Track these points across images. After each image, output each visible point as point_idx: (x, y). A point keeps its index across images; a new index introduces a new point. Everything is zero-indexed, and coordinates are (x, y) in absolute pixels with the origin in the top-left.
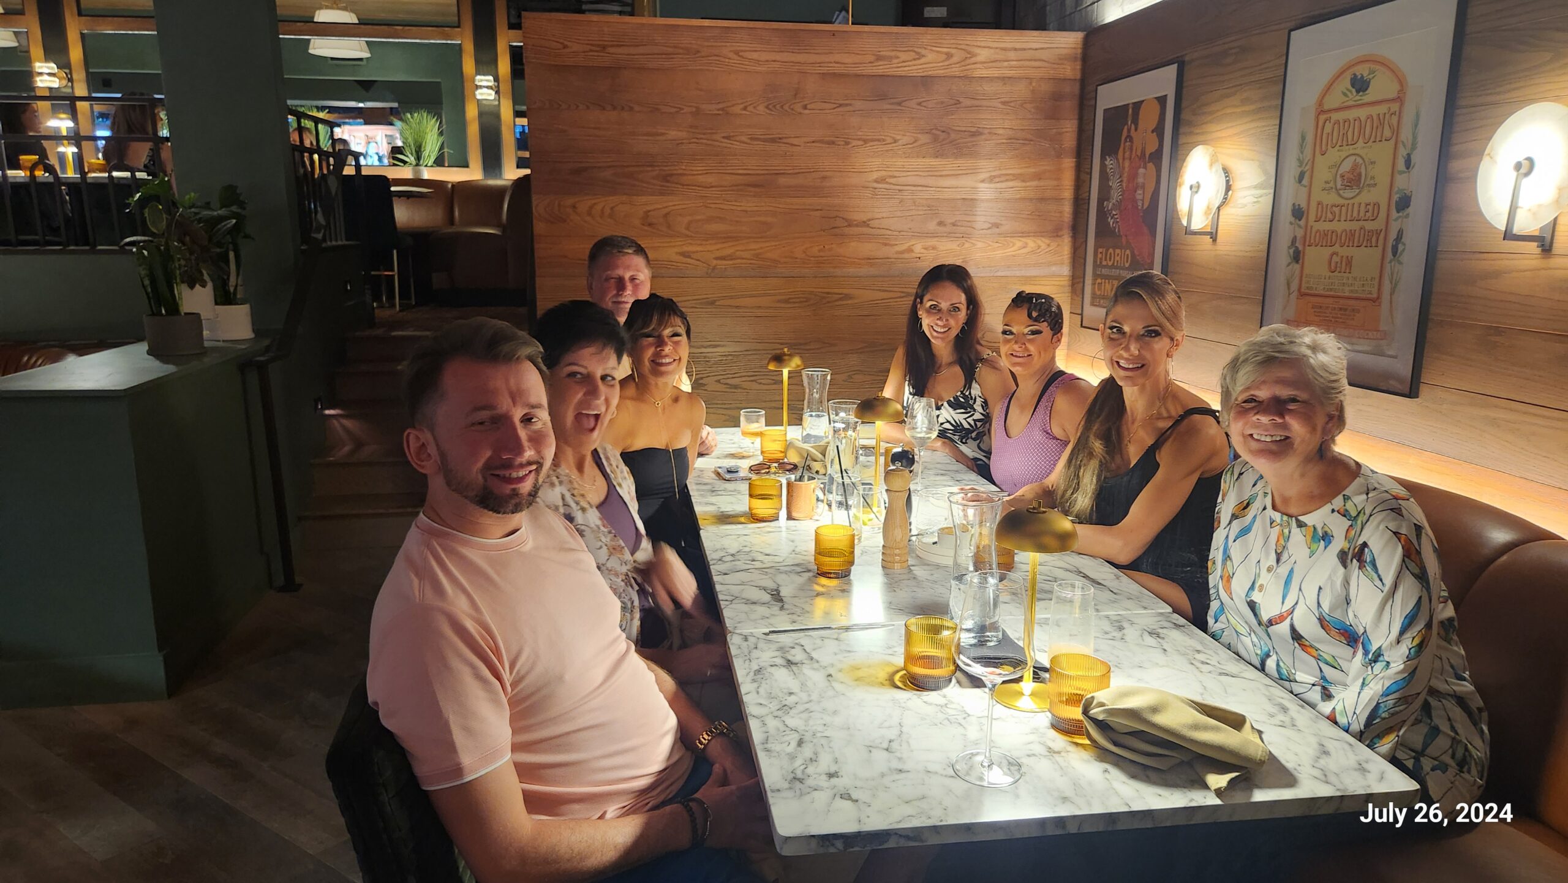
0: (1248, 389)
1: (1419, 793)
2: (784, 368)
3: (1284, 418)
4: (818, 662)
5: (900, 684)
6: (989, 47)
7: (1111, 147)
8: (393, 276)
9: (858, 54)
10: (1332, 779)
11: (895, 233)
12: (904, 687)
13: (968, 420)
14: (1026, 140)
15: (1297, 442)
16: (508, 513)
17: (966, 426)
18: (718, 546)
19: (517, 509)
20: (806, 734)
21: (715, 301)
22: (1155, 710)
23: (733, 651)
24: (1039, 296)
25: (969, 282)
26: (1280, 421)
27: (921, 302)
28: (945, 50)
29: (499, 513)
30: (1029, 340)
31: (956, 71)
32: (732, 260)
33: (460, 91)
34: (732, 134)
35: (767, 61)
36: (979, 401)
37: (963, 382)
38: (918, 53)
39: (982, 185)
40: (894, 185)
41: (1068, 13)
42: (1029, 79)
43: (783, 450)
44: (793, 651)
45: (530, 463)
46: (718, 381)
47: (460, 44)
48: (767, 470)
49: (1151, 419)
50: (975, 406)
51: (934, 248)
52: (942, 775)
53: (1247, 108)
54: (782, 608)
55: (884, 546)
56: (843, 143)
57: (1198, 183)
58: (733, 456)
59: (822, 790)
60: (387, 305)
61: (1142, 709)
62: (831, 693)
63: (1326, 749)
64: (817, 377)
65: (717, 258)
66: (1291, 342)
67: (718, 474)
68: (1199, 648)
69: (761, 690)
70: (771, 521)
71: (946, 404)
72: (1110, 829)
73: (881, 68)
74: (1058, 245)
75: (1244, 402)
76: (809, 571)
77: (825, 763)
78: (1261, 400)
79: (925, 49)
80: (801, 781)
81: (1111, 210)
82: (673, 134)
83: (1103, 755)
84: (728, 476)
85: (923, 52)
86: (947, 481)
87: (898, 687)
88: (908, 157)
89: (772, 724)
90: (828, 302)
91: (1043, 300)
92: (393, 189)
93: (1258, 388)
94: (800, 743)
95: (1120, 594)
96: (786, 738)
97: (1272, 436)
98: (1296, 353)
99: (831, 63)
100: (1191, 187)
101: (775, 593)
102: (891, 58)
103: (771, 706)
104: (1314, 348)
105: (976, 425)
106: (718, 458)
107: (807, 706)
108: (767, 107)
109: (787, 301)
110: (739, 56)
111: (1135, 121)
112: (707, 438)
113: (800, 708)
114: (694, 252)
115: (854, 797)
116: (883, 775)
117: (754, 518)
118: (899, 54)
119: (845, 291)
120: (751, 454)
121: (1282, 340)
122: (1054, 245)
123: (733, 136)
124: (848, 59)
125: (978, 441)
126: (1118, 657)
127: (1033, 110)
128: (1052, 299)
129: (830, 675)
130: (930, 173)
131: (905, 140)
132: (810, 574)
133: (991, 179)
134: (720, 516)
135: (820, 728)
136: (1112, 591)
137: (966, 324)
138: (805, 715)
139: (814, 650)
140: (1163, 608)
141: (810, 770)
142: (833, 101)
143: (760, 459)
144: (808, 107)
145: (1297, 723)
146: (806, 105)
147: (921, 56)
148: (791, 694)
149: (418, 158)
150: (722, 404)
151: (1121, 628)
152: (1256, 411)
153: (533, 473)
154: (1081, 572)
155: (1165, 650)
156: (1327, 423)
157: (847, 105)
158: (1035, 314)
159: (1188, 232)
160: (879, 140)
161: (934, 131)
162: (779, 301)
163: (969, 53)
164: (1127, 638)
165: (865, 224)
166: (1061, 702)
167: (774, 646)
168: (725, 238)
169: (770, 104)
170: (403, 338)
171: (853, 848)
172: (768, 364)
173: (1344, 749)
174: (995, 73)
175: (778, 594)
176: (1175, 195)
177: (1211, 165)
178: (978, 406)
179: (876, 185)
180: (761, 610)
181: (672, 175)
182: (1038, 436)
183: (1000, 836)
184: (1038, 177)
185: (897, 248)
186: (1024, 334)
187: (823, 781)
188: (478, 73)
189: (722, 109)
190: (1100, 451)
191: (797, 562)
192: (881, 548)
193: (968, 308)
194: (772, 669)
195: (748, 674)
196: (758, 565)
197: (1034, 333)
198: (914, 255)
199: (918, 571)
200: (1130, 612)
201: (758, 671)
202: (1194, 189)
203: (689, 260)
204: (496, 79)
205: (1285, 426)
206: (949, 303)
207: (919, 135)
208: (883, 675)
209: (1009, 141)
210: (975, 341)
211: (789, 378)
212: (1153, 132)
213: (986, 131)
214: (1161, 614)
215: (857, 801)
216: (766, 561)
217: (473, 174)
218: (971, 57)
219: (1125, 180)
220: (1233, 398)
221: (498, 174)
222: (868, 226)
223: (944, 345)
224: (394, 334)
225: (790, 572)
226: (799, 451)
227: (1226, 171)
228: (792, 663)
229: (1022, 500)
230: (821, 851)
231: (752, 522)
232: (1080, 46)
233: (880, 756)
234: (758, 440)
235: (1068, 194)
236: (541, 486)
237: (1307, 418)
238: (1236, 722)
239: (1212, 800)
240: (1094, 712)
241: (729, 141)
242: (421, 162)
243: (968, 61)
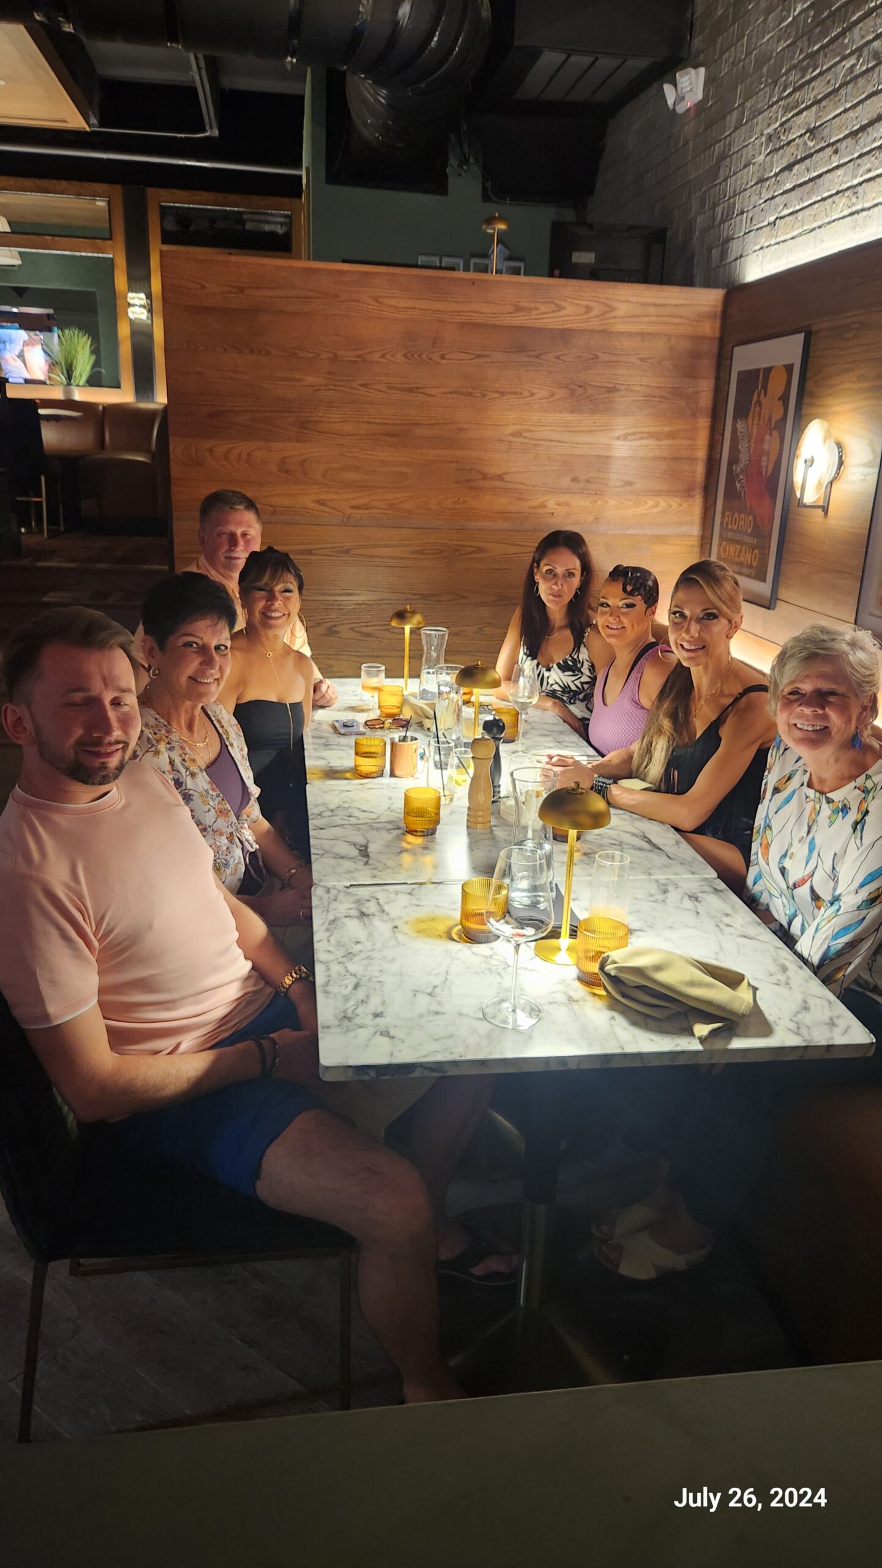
0: (792, 682)
1: (874, 1047)
2: (405, 624)
3: (824, 709)
4: (388, 914)
5: (455, 937)
6: (628, 302)
7: (742, 412)
8: (41, 503)
9: (498, 304)
10: (804, 1031)
11: (529, 488)
12: (458, 939)
13: (575, 682)
14: (662, 397)
15: (834, 731)
16: (96, 784)
17: (573, 688)
18: (320, 801)
19: (105, 780)
20: (364, 978)
21: (350, 549)
22: (658, 968)
23: (315, 902)
24: (636, 569)
25: (584, 548)
26: (820, 712)
27: (538, 566)
28: (585, 303)
29: (87, 784)
30: (624, 614)
31: (595, 324)
32: (366, 509)
33: (113, 307)
34: (369, 382)
35: (406, 308)
36: (586, 665)
37: (571, 645)
38: (557, 305)
39: (617, 442)
40: (529, 439)
41: (714, 266)
42: (668, 337)
43: (398, 705)
44: (368, 904)
45: (118, 742)
46: (352, 629)
47: (112, 260)
48: (382, 726)
49: (714, 698)
50: (582, 670)
51: (567, 504)
52: (472, 1017)
53: (861, 385)
54: (366, 863)
55: (469, 808)
56: (479, 395)
57: (812, 457)
58: (353, 709)
59: (366, 1027)
60: (36, 531)
61: (646, 968)
62: (393, 943)
63: (807, 1006)
64: (435, 635)
65: (352, 507)
66: (833, 640)
67: (335, 728)
68: (729, 911)
69: (332, 939)
70: (374, 778)
71: (555, 666)
72: (605, 1066)
73: (520, 320)
74: (690, 505)
75: (790, 694)
76: (399, 828)
77: (374, 1004)
78: (804, 692)
79: (565, 301)
80: (349, 1019)
81: (739, 474)
82: (310, 380)
83: (614, 1005)
84: (343, 731)
85: (563, 304)
86: (550, 741)
87: (453, 940)
88: (545, 411)
89: (336, 968)
90: (461, 555)
91: (638, 574)
92: (41, 411)
93: (802, 682)
94: (356, 986)
95: (675, 859)
96: (345, 982)
97: (813, 726)
98: (837, 650)
99: (470, 312)
100: (806, 461)
101: (363, 848)
102: (530, 310)
103: (338, 953)
104: (853, 644)
105: (583, 688)
106: (339, 710)
107: (370, 954)
108: (405, 356)
109: (420, 552)
110: (378, 302)
111: (765, 387)
112: (327, 691)
113: (363, 955)
114: (329, 500)
115: (392, 1034)
116: (421, 1016)
117: (358, 774)
118: (538, 305)
119: (478, 544)
120: (371, 707)
121: (825, 637)
122: (685, 505)
123: (370, 384)
124: (487, 309)
125: (585, 703)
126: (654, 918)
127: (670, 368)
128: (650, 573)
129: (396, 927)
130: (567, 429)
131: (543, 393)
132: (400, 831)
133: (625, 437)
134: (328, 771)
135: (376, 974)
136: (668, 856)
137: (579, 589)
138: (365, 962)
139: (387, 903)
140: (709, 874)
141: (360, 1010)
142: (470, 351)
143: (374, 714)
144: (446, 356)
145: (791, 982)
146: (444, 355)
147: (560, 308)
148: (358, 942)
149: (69, 377)
150: (356, 651)
151: (665, 892)
152: (799, 703)
153: (120, 751)
154: (646, 837)
155: (698, 913)
156: (861, 713)
157: (483, 356)
158: (629, 588)
159: (800, 503)
160: (516, 393)
161: (571, 386)
162: (412, 552)
163: (609, 306)
164: (668, 901)
165: (500, 477)
166: (587, 958)
167: (352, 899)
168: (361, 487)
169: (409, 352)
170: (48, 569)
171: (384, 1076)
172: (391, 621)
173: (822, 1006)
174: (635, 328)
175: (366, 849)
176: (793, 465)
177: (825, 441)
178: (585, 670)
179: (512, 439)
180: (347, 864)
181: (309, 422)
182: (628, 706)
183: (511, 1070)
184: (672, 435)
185: (531, 503)
186: (618, 607)
187: (369, 1020)
188: (132, 289)
189: (360, 356)
190: (668, 728)
191: (390, 819)
192: (466, 809)
193: (582, 574)
194: (346, 920)
195: (323, 924)
196: (353, 820)
197: (629, 606)
198: (547, 511)
199: (499, 833)
200: (678, 876)
201: (333, 921)
202: (809, 463)
203: (325, 508)
204: (149, 297)
205: (825, 717)
206: (564, 569)
207: (556, 390)
208: (442, 928)
209: (645, 399)
210: (587, 605)
211: (411, 633)
212: (779, 399)
213: (623, 388)
214: (706, 879)
215: (393, 1038)
216: (361, 817)
217: (124, 396)
218: (610, 311)
219: (753, 446)
220: (780, 689)
221: (151, 396)
222: (503, 480)
223: (558, 609)
224: (39, 564)
225: (382, 829)
226: (414, 708)
227: (839, 446)
228: (364, 915)
229: (609, 765)
230: (357, 1078)
231: (358, 778)
232: (720, 304)
233: (423, 1000)
234: (376, 694)
235: (702, 454)
236: (126, 763)
237: (844, 709)
238: (732, 980)
239: (695, 1046)
240: (609, 968)
241: (366, 389)
242: (72, 381)
243: (607, 316)
